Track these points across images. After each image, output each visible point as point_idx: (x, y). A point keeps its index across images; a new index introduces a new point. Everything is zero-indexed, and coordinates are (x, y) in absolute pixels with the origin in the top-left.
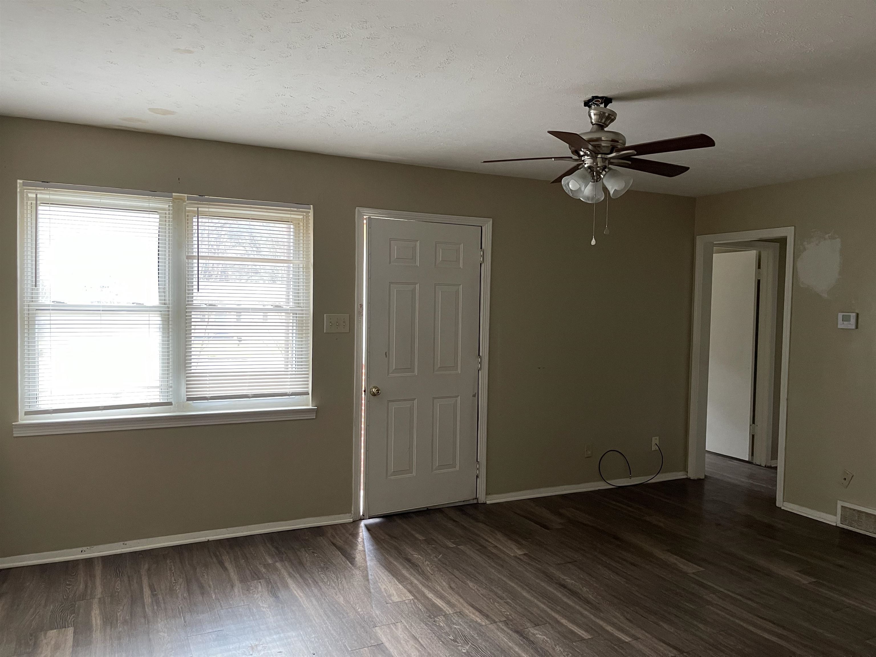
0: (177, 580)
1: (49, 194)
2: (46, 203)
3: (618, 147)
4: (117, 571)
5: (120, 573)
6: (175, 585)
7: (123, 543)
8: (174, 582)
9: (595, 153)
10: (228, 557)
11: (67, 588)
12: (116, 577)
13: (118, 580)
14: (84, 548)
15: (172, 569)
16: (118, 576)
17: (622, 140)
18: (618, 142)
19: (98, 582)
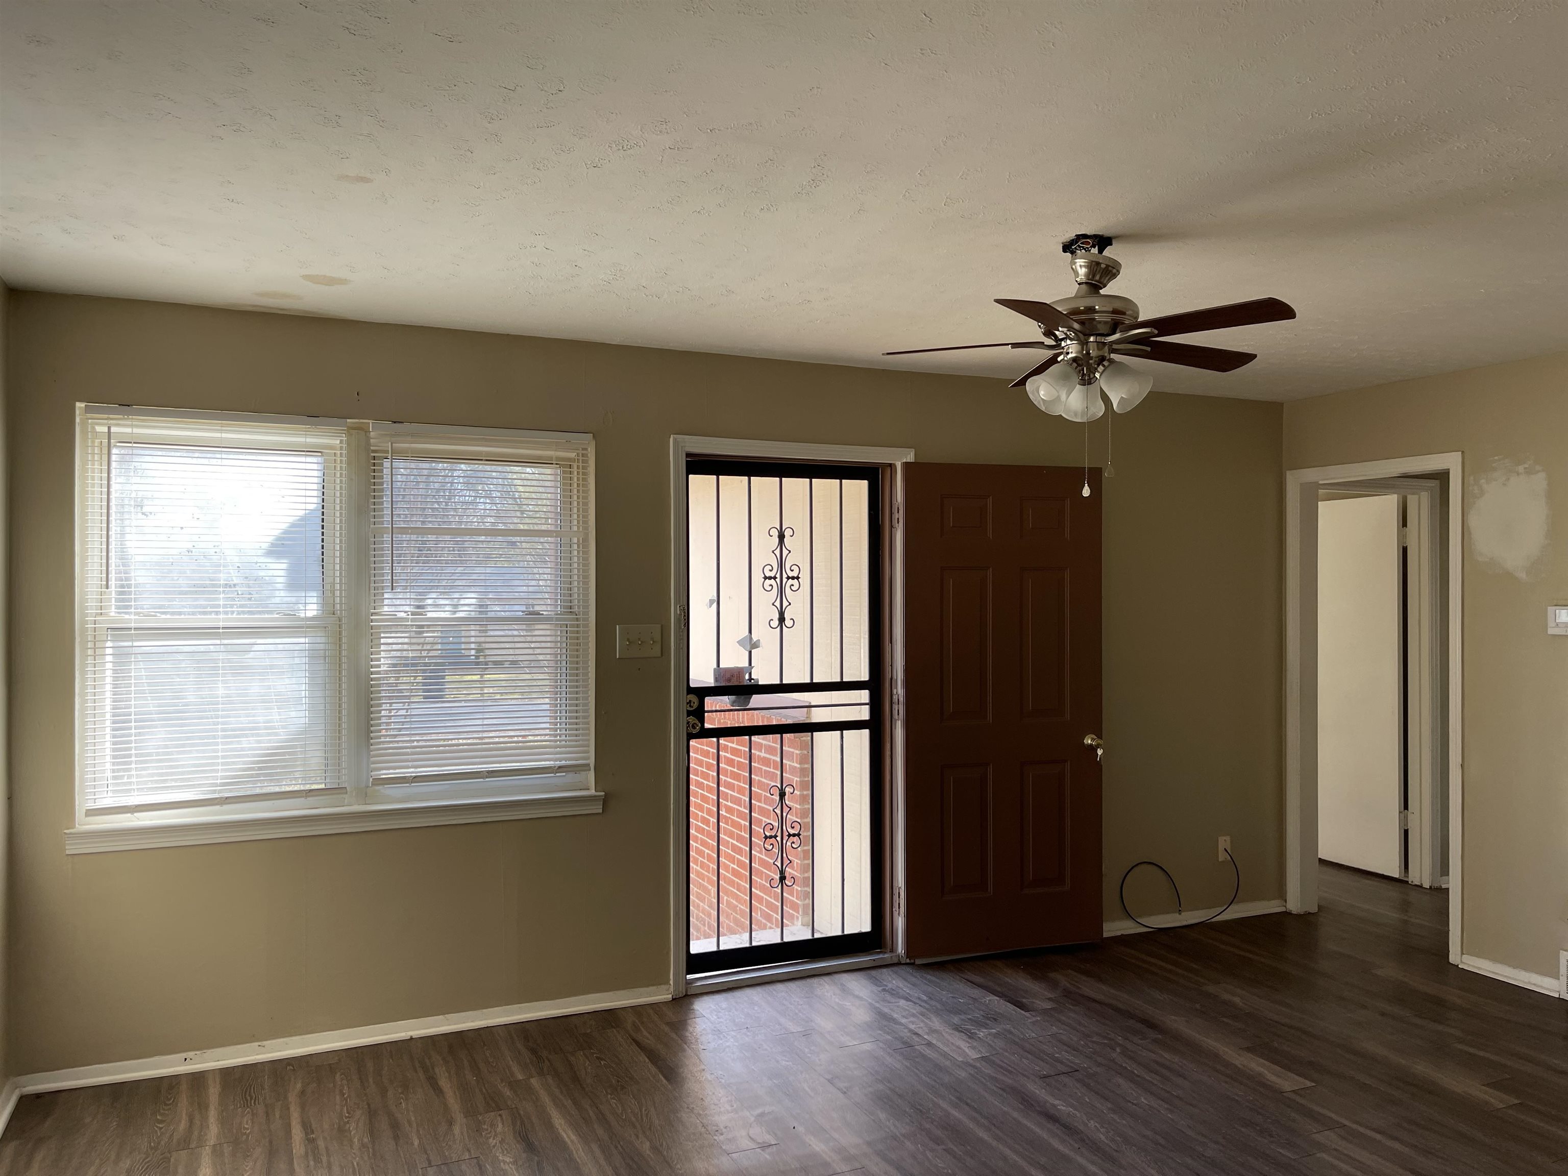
0: (352, 1112)
1: (132, 426)
2: (126, 441)
3: (1125, 323)
4: (247, 1096)
5: (251, 1100)
6: (348, 1122)
7: (259, 1043)
8: (347, 1115)
9: (1085, 335)
10: (444, 1068)
11: (157, 1127)
12: (244, 1106)
13: (248, 1112)
14: (191, 1054)
15: (344, 1092)
16: (247, 1104)
17: (1133, 311)
18: (1124, 313)
19: (213, 1114)
